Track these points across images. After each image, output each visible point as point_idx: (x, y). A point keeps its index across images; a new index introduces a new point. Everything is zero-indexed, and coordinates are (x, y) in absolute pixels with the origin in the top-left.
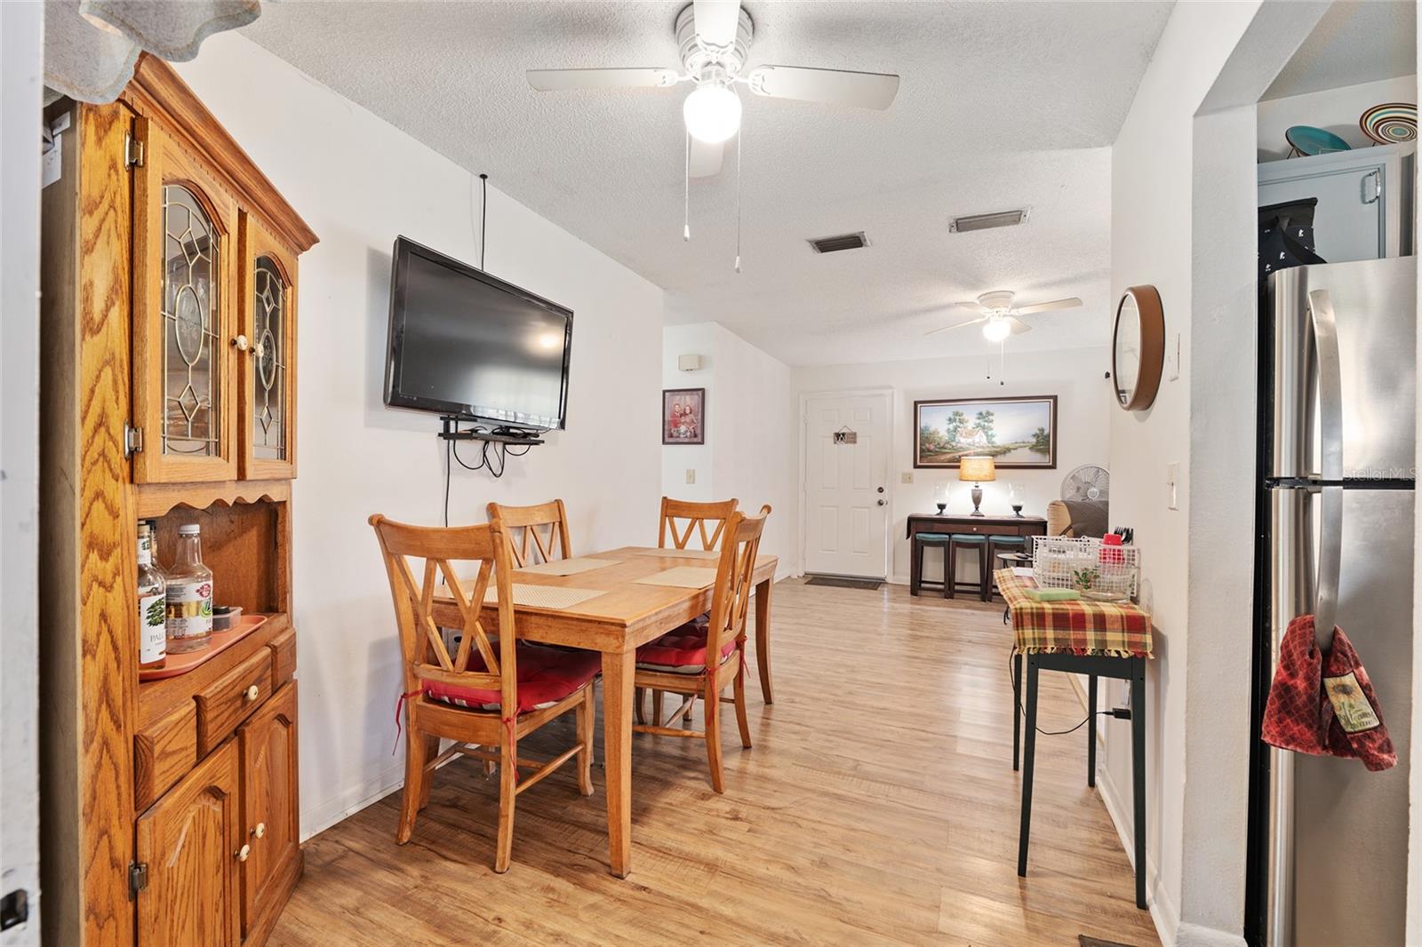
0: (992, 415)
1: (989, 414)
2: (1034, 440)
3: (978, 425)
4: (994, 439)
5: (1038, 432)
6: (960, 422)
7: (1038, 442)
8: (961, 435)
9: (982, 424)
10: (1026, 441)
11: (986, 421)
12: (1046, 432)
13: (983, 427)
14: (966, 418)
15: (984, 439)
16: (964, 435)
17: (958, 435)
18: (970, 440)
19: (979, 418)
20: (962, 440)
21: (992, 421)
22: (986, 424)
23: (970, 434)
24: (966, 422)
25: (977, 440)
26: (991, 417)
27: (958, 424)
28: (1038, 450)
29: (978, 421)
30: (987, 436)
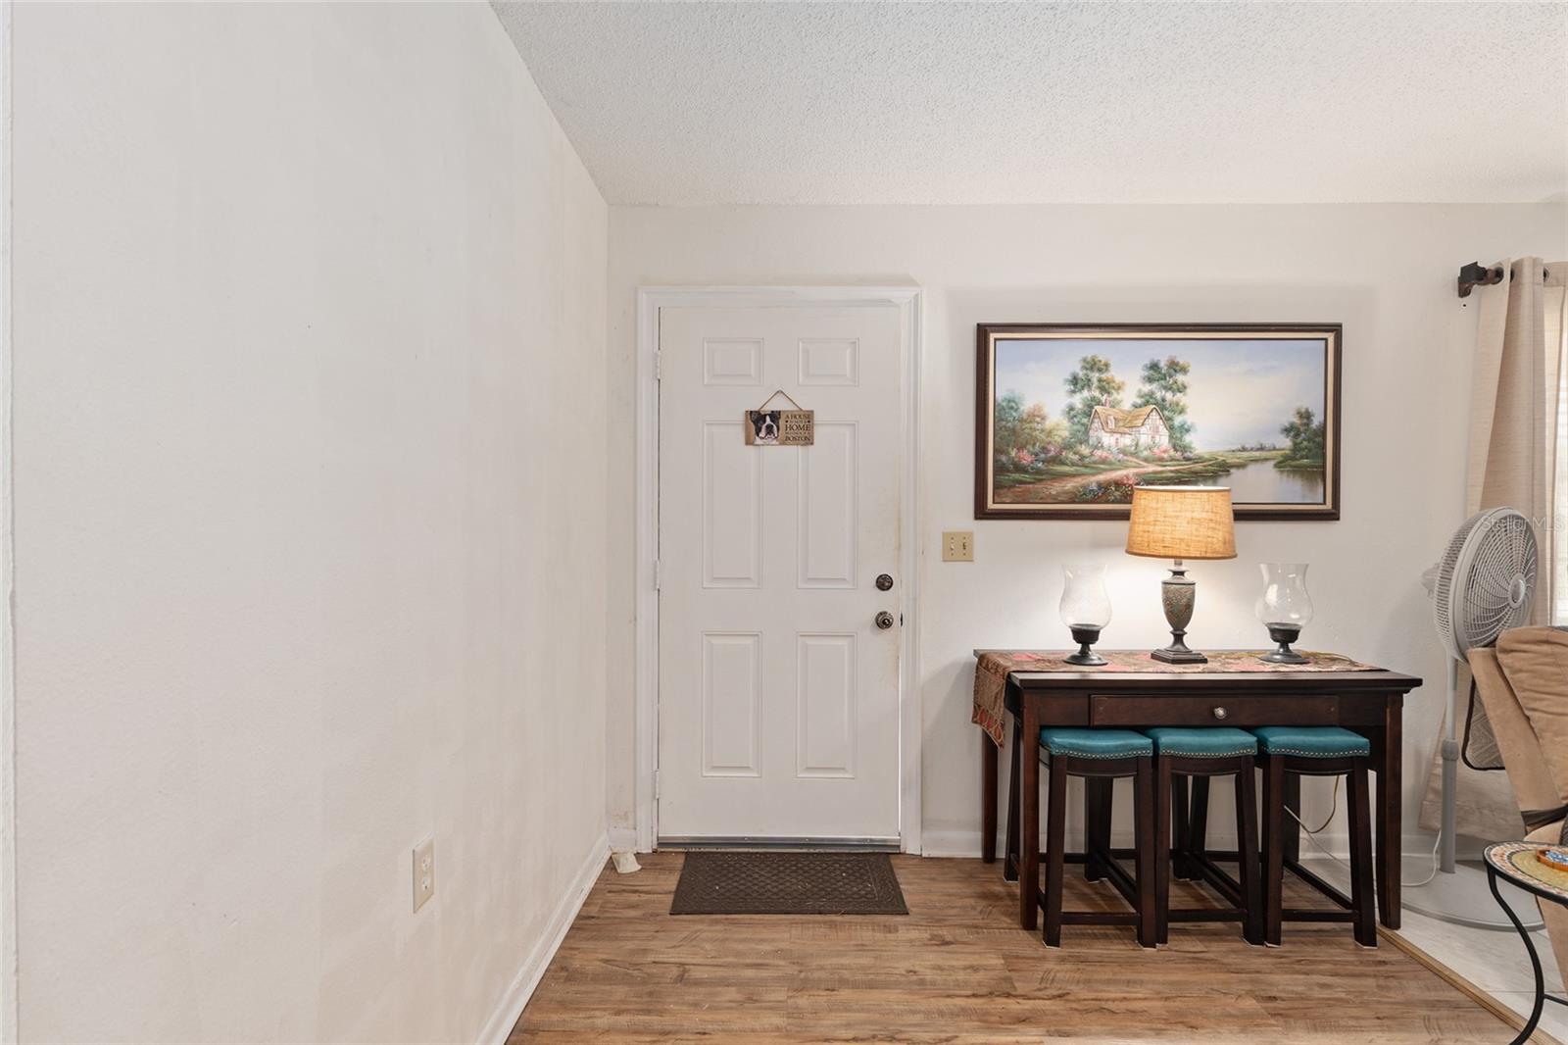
0: (1184, 370)
1: (1175, 367)
2: (1286, 443)
3: (1148, 399)
4: (1188, 438)
5: (1296, 420)
6: (1103, 390)
7: (1296, 448)
8: (1104, 426)
9: (1159, 395)
10: (1268, 443)
11: (1167, 388)
12: (1317, 421)
13: (1162, 406)
14: (1118, 379)
15: (1164, 440)
16: (1112, 425)
17: (1096, 424)
18: (1127, 441)
19: (1150, 380)
20: (1108, 440)
21: (1182, 389)
22: (1169, 396)
23: (1127, 423)
24: (1119, 388)
25: (1144, 439)
26: (1180, 378)
27: (1097, 394)
28: (1299, 471)
29: (1147, 388)
30: (1171, 428)
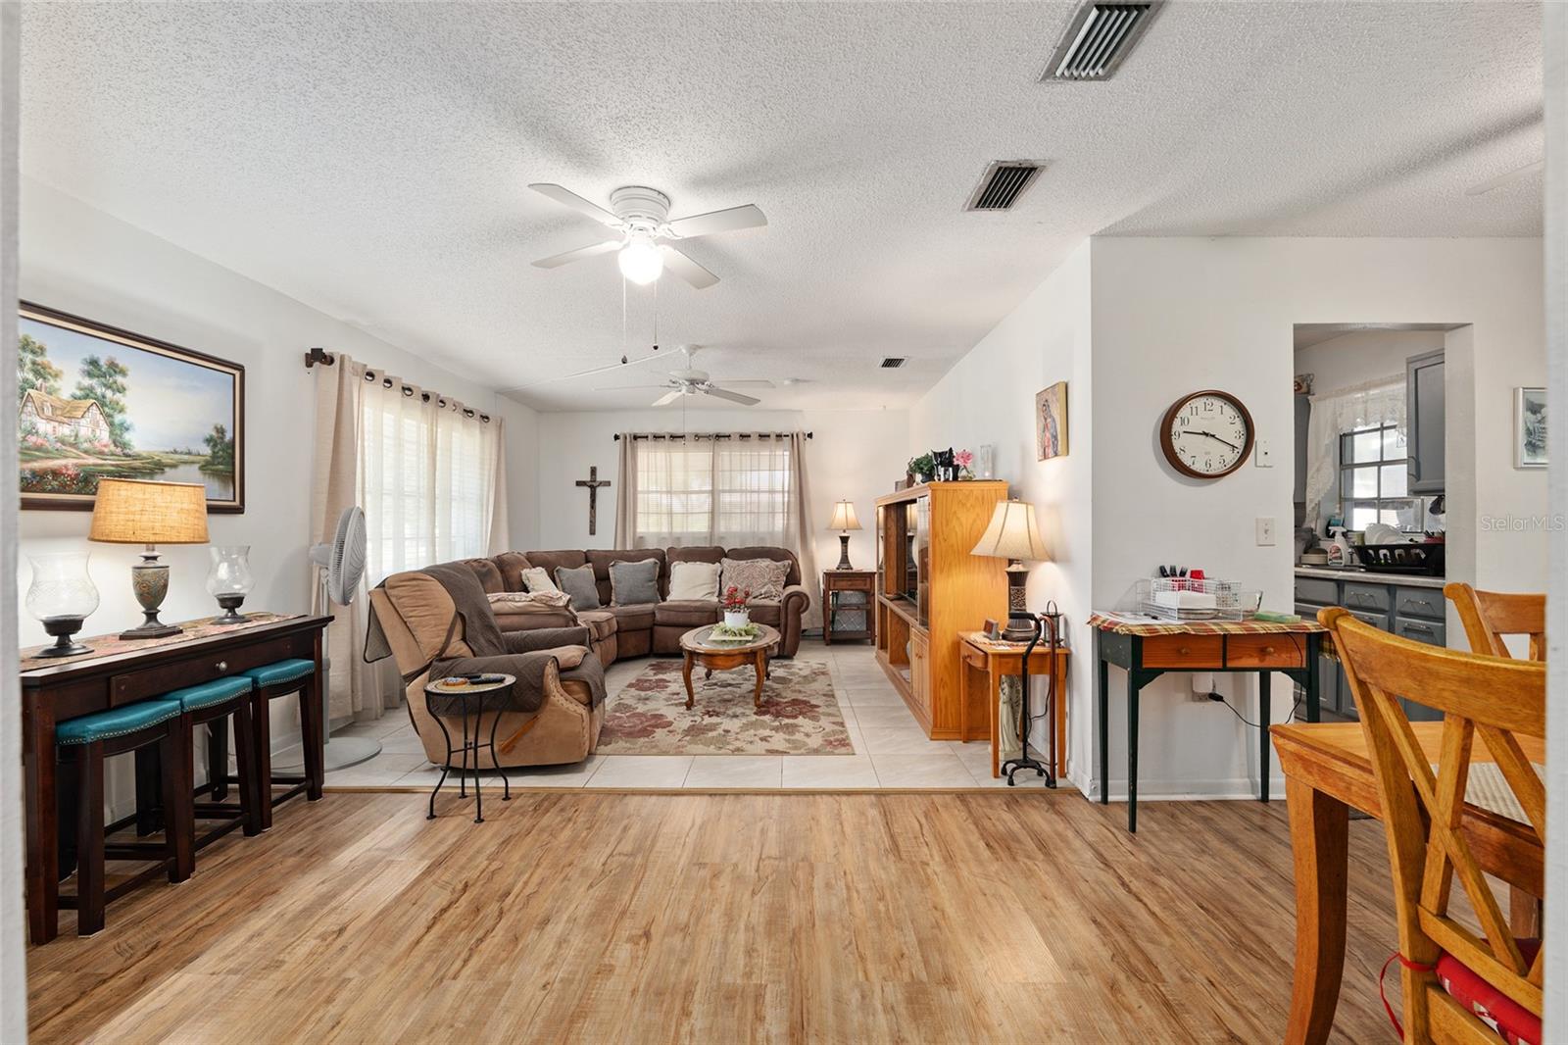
0: (123, 373)
1: (114, 368)
2: (207, 451)
3: (88, 393)
4: (127, 437)
5: (214, 434)
6: (37, 373)
7: (214, 455)
8: (40, 411)
9: (99, 391)
10: (194, 450)
11: (108, 387)
12: (228, 436)
13: (102, 402)
14: (56, 366)
15: (104, 434)
16: (48, 412)
17: (30, 408)
18: (65, 431)
19: (90, 375)
20: (43, 427)
21: (122, 390)
22: (109, 394)
23: (65, 413)
24: (56, 376)
25: (85, 431)
26: (119, 379)
27: (31, 376)
29: (87, 382)
30: (111, 424)
